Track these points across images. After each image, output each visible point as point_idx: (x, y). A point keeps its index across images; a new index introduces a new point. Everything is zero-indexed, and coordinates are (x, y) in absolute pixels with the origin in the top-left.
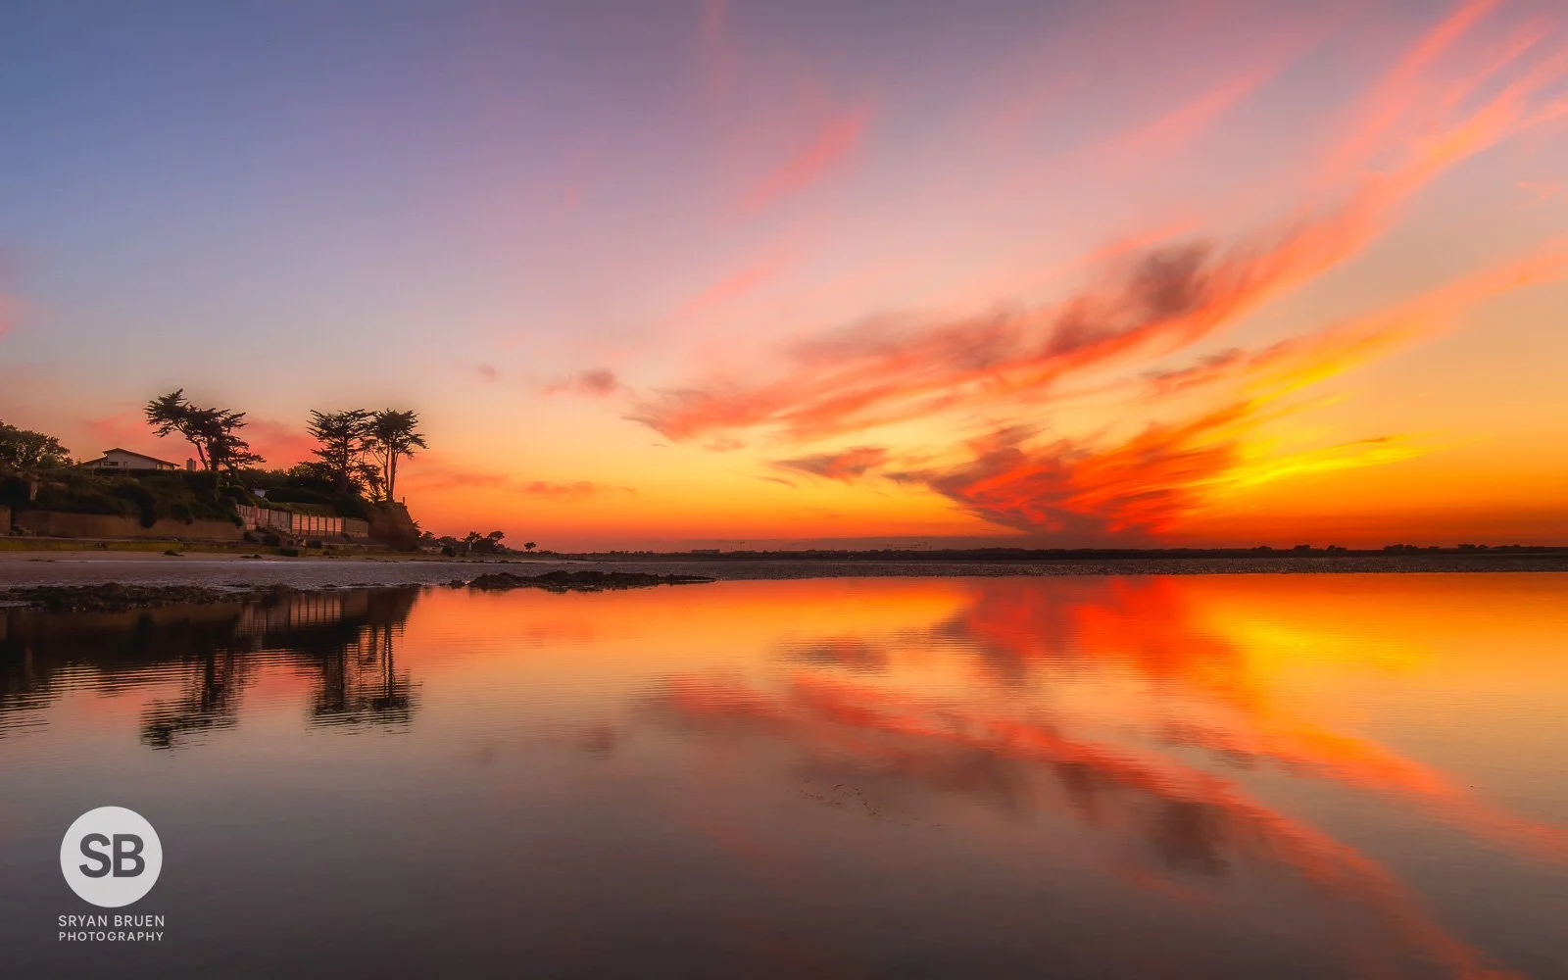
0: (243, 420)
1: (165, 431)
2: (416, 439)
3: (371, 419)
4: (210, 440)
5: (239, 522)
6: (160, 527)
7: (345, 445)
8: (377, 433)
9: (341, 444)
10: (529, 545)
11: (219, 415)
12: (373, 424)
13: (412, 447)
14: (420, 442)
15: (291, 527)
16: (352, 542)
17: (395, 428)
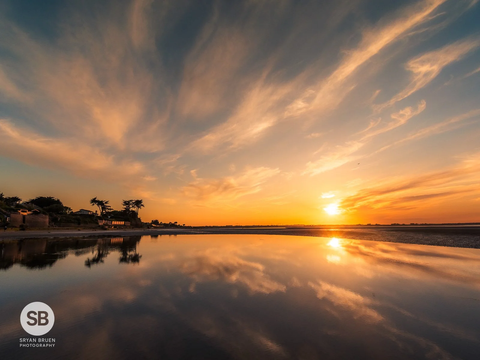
0: (109, 202)
1: (93, 205)
2: (142, 205)
3: (134, 201)
4: (102, 207)
5: (98, 223)
6: (82, 225)
7: (129, 206)
8: (135, 204)
9: (128, 207)
10: (184, 225)
11: (104, 201)
12: (135, 202)
13: (142, 207)
14: (143, 206)
15: (112, 223)
16: (125, 226)
17: (138, 203)
